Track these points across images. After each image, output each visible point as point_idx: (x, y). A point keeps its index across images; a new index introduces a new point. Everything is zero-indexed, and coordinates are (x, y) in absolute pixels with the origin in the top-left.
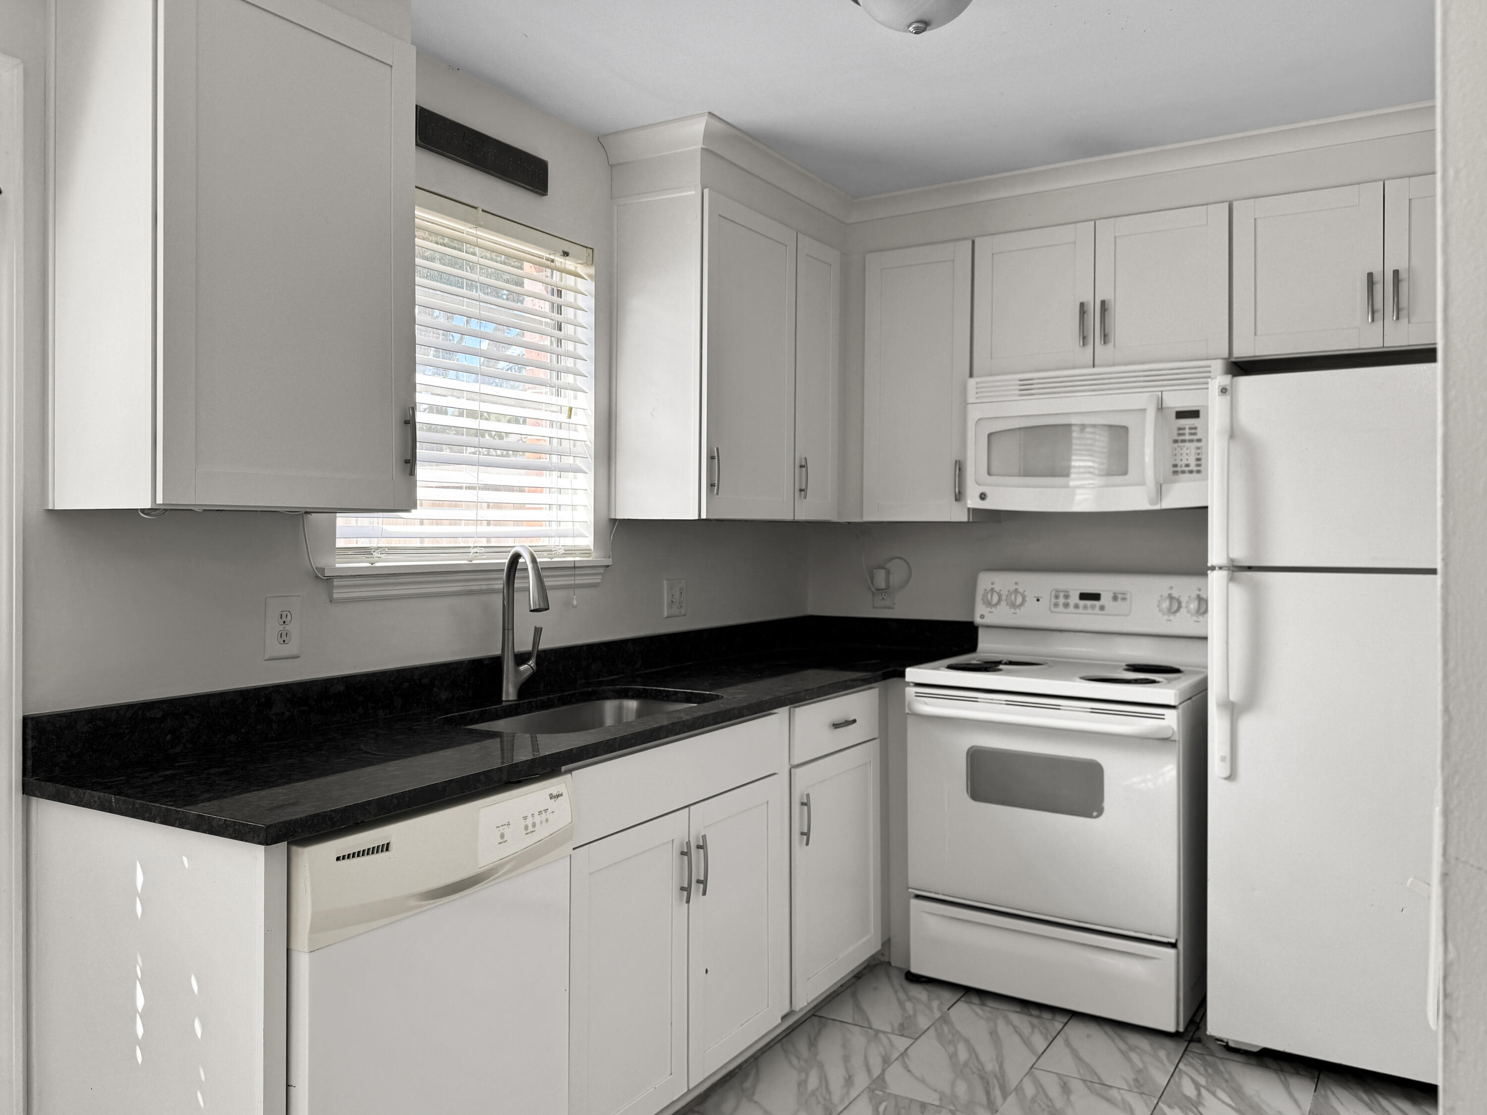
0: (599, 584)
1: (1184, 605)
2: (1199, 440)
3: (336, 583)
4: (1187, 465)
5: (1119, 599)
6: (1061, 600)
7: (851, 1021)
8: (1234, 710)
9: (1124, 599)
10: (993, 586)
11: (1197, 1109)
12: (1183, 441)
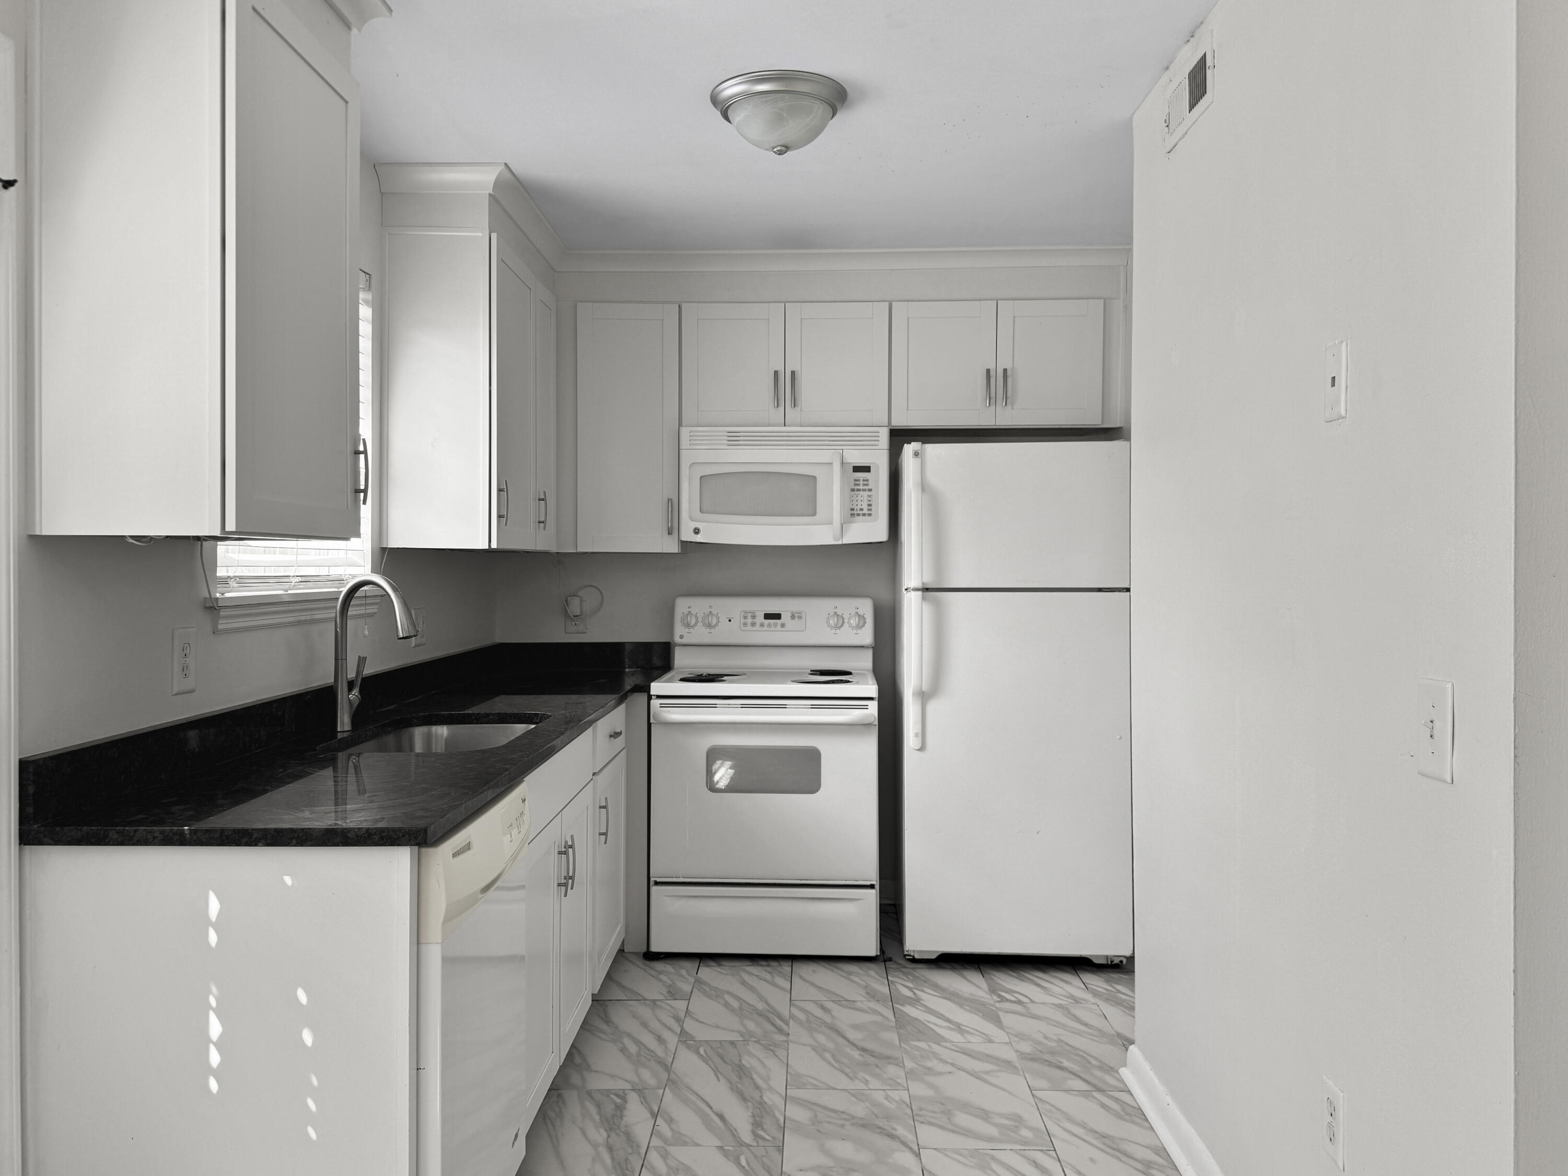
0: (375, 613)
1: (846, 621)
2: (870, 490)
3: (223, 613)
4: (861, 510)
5: (796, 618)
6: (749, 620)
7: (626, 999)
8: (924, 697)
9: (800, 617)
10: (690, 610)
11: (919, 1002)
12: (858, 490)
